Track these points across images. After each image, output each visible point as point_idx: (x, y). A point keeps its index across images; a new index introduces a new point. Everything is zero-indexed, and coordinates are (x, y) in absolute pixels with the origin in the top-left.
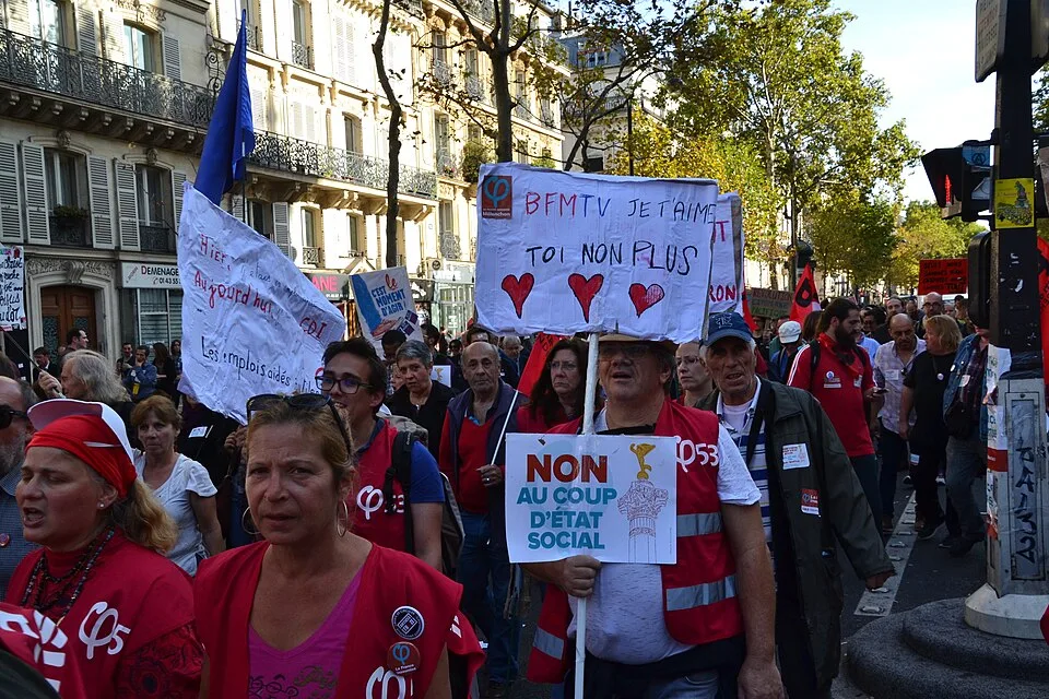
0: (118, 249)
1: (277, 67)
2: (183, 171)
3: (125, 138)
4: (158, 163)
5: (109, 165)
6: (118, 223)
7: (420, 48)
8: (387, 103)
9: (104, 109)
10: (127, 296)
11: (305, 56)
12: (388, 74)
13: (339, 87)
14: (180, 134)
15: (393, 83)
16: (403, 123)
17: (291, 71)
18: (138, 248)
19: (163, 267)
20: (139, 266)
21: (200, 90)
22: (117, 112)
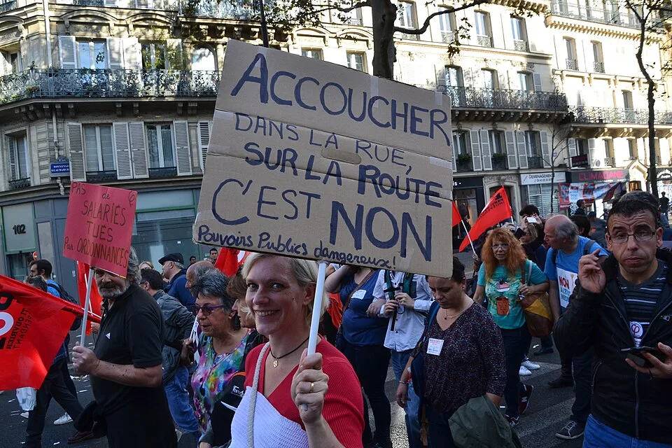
0: (519, 168)
1: (586, 76)
2: (546, 132)
3: (520, 121)
4: (534, 129)
5: (513, 134)
6: (518, 157)
7: (664, 49)
8: (646, 81)
9: (511, 110)
10: (523, 188)
11: (600, 67)
12: (645, 67)
13: (618, 78)
14: (543, 115)
15: (649, 71)
16: (655, 89)
17: (593, 76)
18: (527, 167)
19: (538, 174)
20: (528, 175)
21: (551, 94)
22: (516, 111)
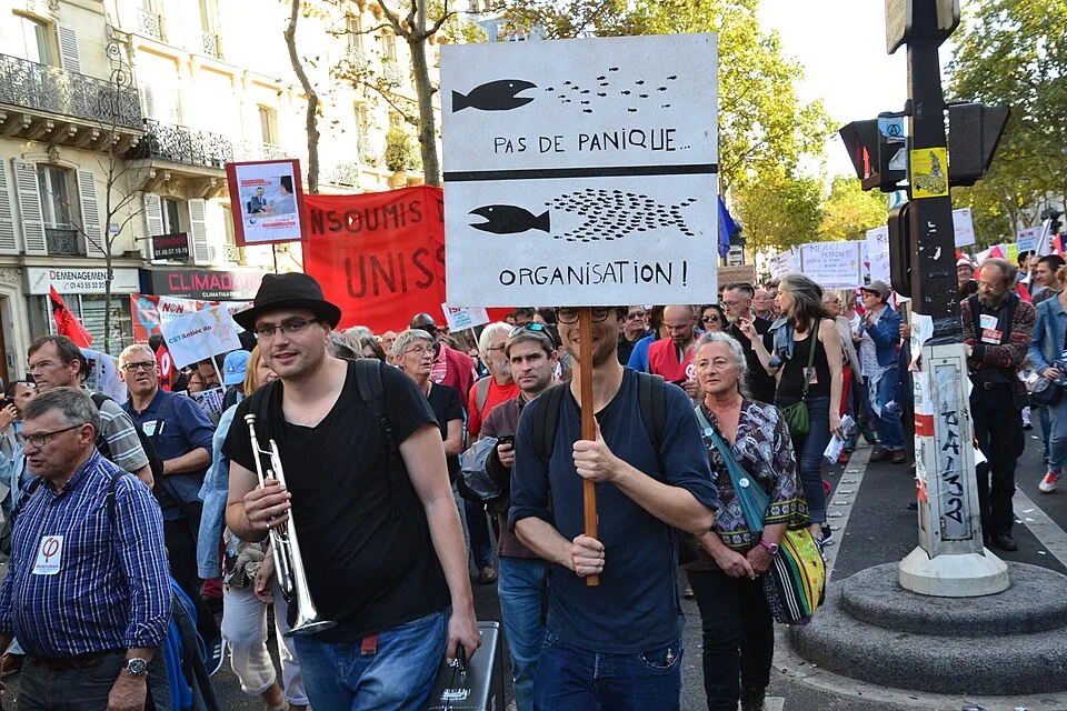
0: (23, 253)
1: (184, 58)
2: (91, 171)
3: (24, 135)
4: (61, 162)
5: (7, 165)
6: (21, 226)
7: (335, 34)
8: (303, 91)
10: (34, 302)
11: (215, 47)
12: (302, 62)
13: (250, 78)
14: (83, 131)
15: (307, 70)
16: (319, 112)
17: (198, 62)
18: (45, 252)
19: (73, 271)
20: (47, 271)
21: (102, 84)
22: (12, 108)
